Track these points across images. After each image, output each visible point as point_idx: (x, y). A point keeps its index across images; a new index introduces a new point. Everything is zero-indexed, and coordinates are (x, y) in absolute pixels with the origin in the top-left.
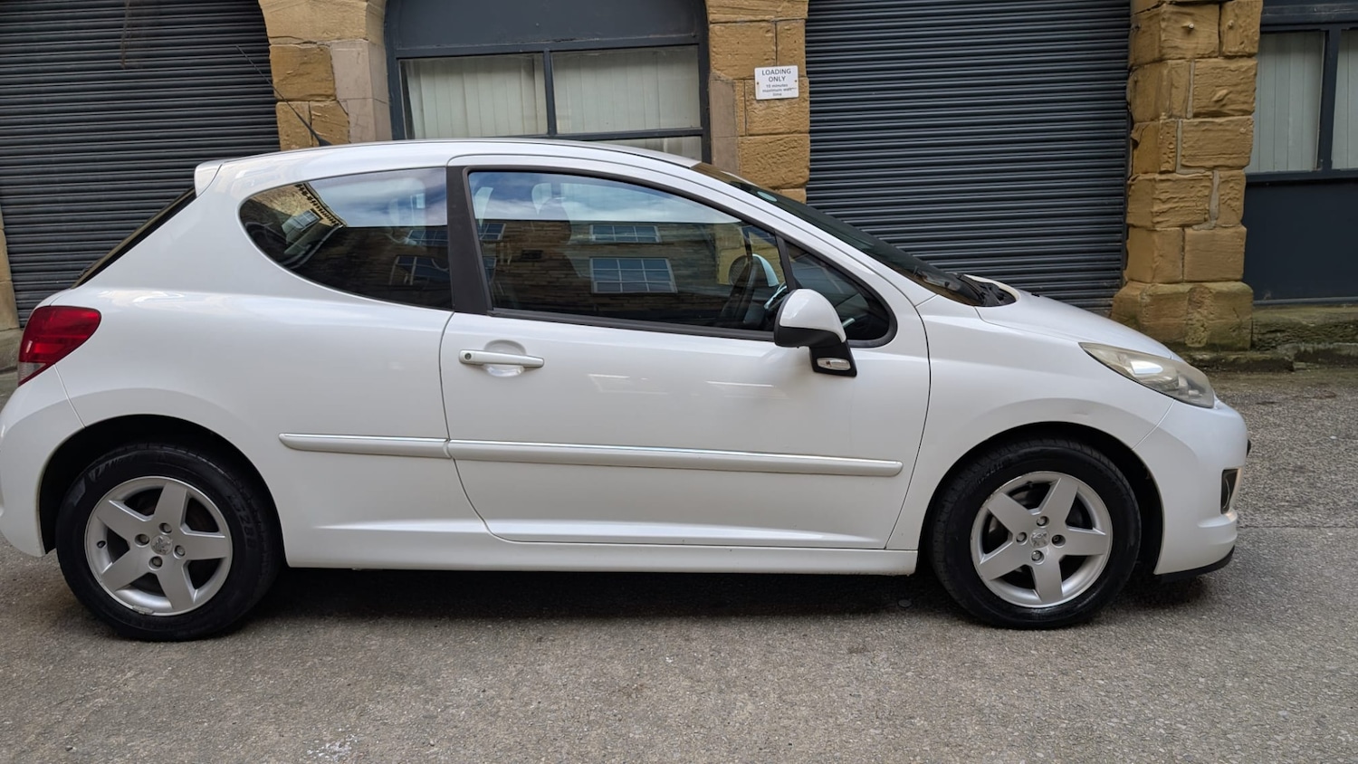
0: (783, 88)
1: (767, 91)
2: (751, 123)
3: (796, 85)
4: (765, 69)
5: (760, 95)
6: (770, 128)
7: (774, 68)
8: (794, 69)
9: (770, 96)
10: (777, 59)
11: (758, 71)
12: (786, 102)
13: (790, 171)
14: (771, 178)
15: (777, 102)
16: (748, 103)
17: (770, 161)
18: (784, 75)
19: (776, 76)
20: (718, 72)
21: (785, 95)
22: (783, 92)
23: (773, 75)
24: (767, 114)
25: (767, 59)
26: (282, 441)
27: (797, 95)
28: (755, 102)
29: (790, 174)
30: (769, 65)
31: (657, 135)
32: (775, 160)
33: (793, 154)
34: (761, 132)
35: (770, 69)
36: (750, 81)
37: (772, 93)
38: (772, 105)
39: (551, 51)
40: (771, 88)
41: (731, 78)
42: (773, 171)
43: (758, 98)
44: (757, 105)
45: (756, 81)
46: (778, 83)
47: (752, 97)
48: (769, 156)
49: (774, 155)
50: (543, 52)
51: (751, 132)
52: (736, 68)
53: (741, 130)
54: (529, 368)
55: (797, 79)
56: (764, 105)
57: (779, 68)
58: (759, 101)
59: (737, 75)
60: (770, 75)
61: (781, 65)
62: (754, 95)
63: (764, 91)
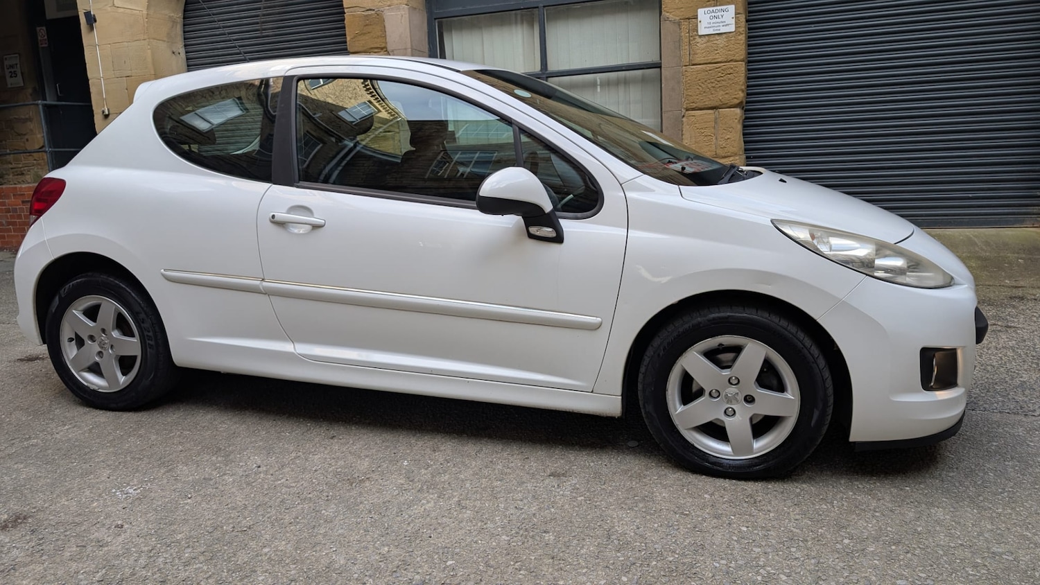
0: (721, 24)
1: (708, 28)
2: (694, 54)
3: (733, 21)
4: (706, 9)
5: (702, 31)
6: (710, 58)
7: (714, 8)
8: (732, 8)
9: (711, 31)
10: (716, 1)
11: (701, 12)
12: (724, 36)
13: (727, 93)
14: (710, 100)
15: (716, 36)
16: (692, 39)
17: (709, 86)
18: (722, 13)
19: (716, 15)
20: (668, 14)
21: (723, 30)
22: (721, 28)
23: (713, 14)
24: (707, 47)
25: (708, 1)
26: (163, 275)
27: (734, 30)
28: (697, 37)
29: (726, 96)
30: (710, 6)
31: (624, 68)
32: (714, 85)
33: (729, 79)
34: (702, 62)
35: (711, 9)
36: (693, 20)
37: (712, 29)
38: (712, 39)
39: (544, 7)
40: (712, 25)
41: (678, 18)
42: (712, 94)
43: (699, 34)
44: (698, 40)
45: (699, 19)
46: (718, 20)
47: (695, 33)
48: (709, 81)
49: (713, 81)
50: (538, 7)
51: (693, 62)
52: (682, 10)
53: (686, 60)
54: (316, 227)
55: (734, 16)
56: (705, 39)
57: (719, 8)
58: (701, 36)
59: (683, 15)
60: (711, 14)
61: (720, 5)
62: (697, 31)
63: (705, 28)
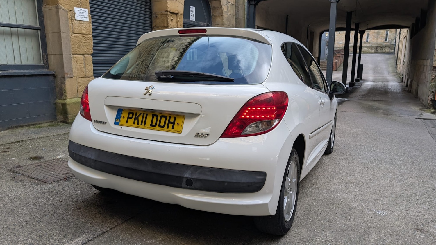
0: (84, 17)
1: (79, 17)
2: (74, 28)
3: (88, 17)
4: (78, 8)
5: (77, 18)
6: (80, 31)
7: (81, 9)
8: (87, 10)
9: (80, 19)
10: (81, 6)
11: (76, 9)
12: (85, 22)
13: (87, 49)
14: (82, 51)
16: (72, 20)
17: (81, 44)
18: (84, 12)
19: (81, 12)
20: (61, 6)
21: (85, 20)
22: (84, 18)
23: (80, 11)
24: (79, 26)
25: (78, 5)
27: (88, 21)
28: (75, 20)
29: (87, 50)
30: (78, 7)
32: (82, 44)
33: (88, 42)
34: (78, 33)
35: (80, 9)
36: (73, 12)
37: (80, 18)
38: (81, 23)
41: (66, 9)
42: (82, 48)
44: (75, 22)
45: (75, 13)
46: (82, 15)
47: (74, 18)
48: (81, 42)
49: (82, 42)
51: (74, 32)
52: (68, 5)
53: (71, 31)
55: (88, 14)
56: (78, 22)
57: (82, 9)
59: (68, 8)
60: (79, 11)
61: (83, 8)
62: (75, 18)
63: (78, 17)
